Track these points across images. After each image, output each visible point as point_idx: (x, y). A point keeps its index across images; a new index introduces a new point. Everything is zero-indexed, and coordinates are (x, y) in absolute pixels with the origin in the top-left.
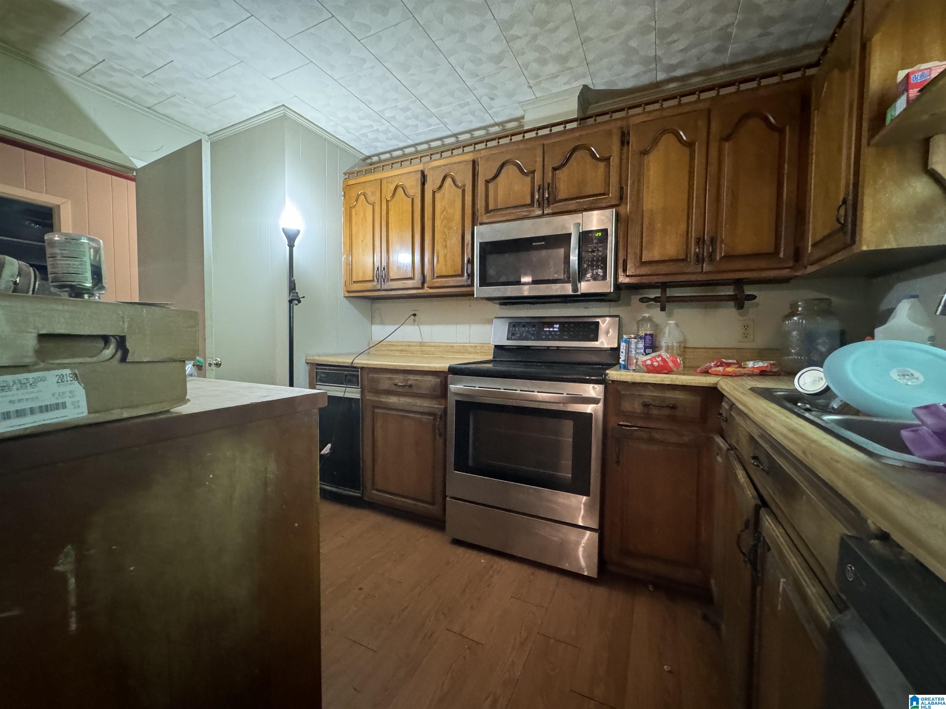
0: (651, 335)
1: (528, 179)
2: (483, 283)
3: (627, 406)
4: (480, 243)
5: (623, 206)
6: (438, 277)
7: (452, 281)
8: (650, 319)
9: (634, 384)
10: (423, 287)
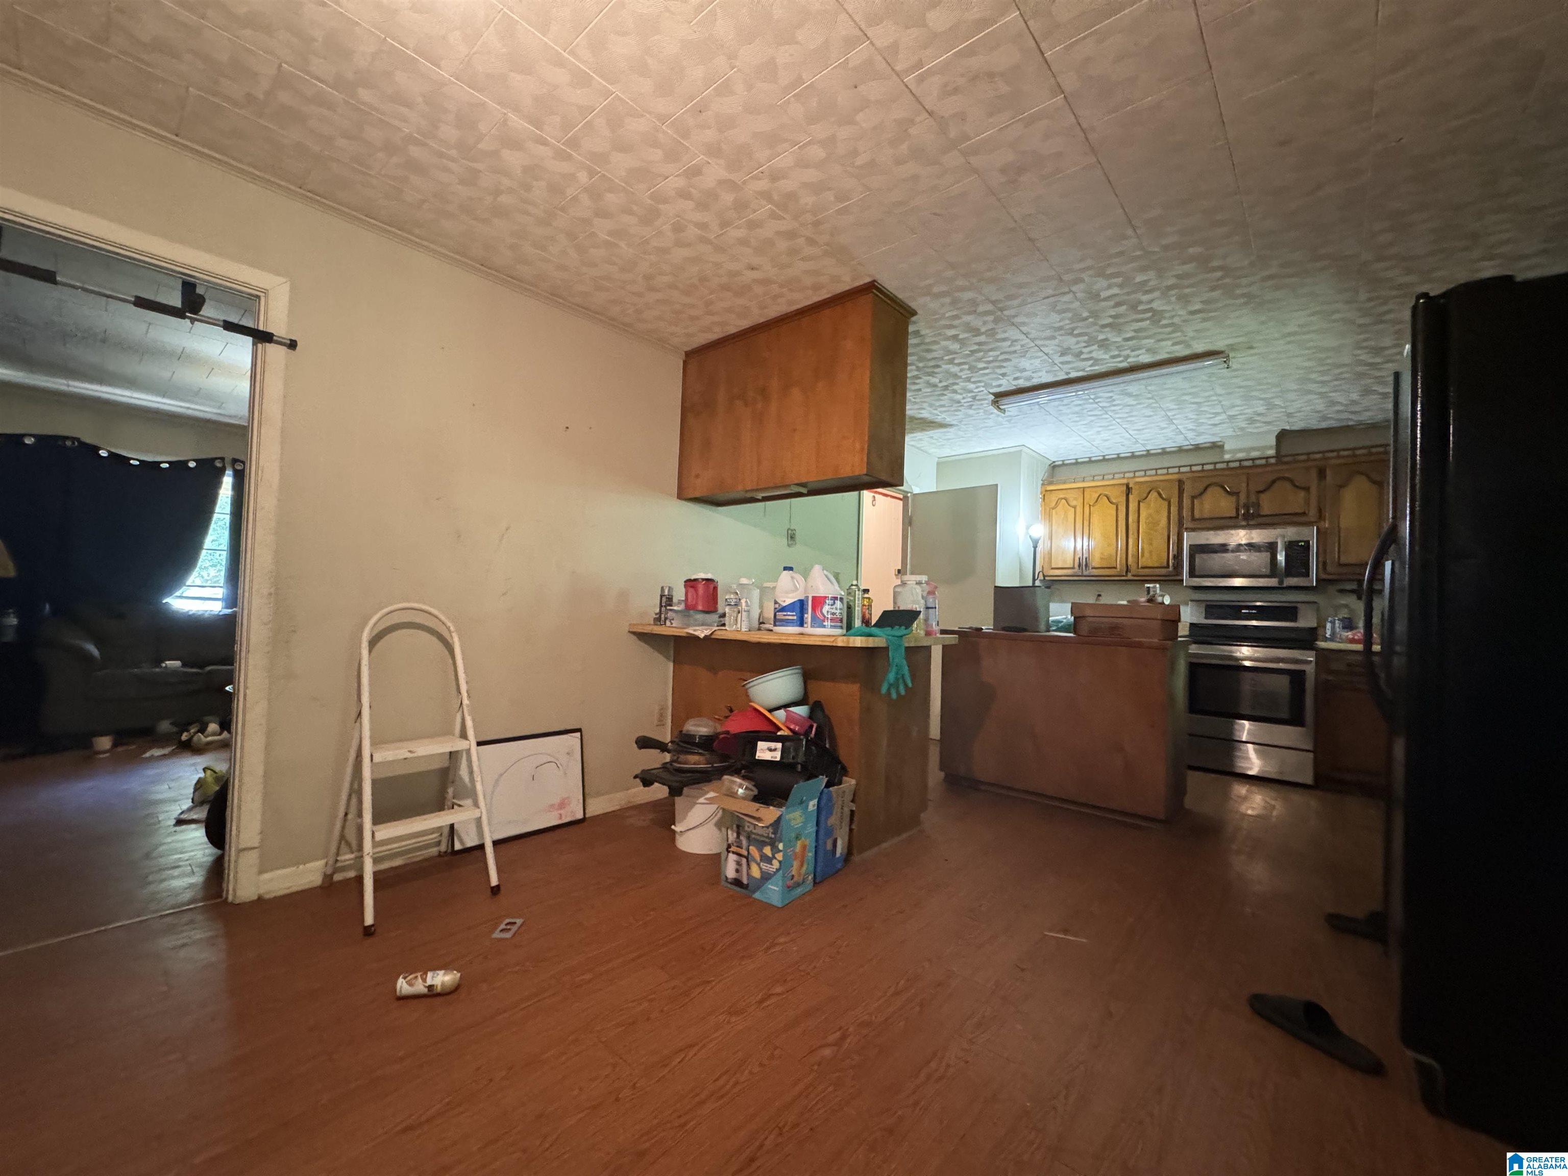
0: (1349, 618)
1: (1234, 499)
2: (1192, 574)
3: (1335, 666)
4: (1190, 545)
5: (1322, 523)
6: (1143, 568)
7: (1158, 571)
8: (1346, 606)
9: (1340, 651)
10: (1126, 575)
